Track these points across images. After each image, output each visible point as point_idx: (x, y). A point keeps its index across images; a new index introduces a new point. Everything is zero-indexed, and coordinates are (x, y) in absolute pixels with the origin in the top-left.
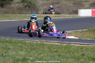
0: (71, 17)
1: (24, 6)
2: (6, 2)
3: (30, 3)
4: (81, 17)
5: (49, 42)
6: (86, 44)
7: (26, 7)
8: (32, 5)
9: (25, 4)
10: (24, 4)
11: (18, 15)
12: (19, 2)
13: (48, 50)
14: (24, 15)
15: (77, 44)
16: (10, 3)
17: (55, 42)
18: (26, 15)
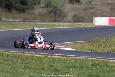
0: (82, 26)
1: (48, 12)
2: (28, 7)
3: (55, 7)
4: (96, 26)
5: (31, 54)
6: (68, 55)
7: (51, 12)
8: (58, 10)
9: (50, 9)
10: (48, 9)
11: (28, 23)
12: (42, 7)
13: (21, 61)
14: (34, 23)
15: (58, 56)
16: (33, 8)
17: (37, 54)
18: (36, 23)
